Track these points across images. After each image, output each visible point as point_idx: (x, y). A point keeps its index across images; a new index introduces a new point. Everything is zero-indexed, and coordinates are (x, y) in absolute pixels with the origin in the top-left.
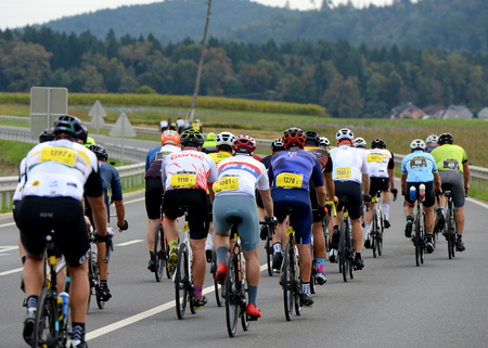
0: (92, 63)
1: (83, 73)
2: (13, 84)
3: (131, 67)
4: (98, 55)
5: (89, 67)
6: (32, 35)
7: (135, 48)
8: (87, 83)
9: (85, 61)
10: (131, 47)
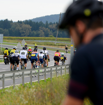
0: (42, 29)
1: (39, 32)
2: (22, 35)
3: (51, 30)
4: (43, 27)
5: (41, 30)
6: (27, 22)
7: (53, 25)
8: (40, 34)
9: (40, 29)
10: (52, 25)
